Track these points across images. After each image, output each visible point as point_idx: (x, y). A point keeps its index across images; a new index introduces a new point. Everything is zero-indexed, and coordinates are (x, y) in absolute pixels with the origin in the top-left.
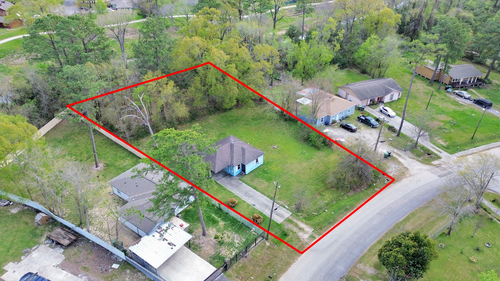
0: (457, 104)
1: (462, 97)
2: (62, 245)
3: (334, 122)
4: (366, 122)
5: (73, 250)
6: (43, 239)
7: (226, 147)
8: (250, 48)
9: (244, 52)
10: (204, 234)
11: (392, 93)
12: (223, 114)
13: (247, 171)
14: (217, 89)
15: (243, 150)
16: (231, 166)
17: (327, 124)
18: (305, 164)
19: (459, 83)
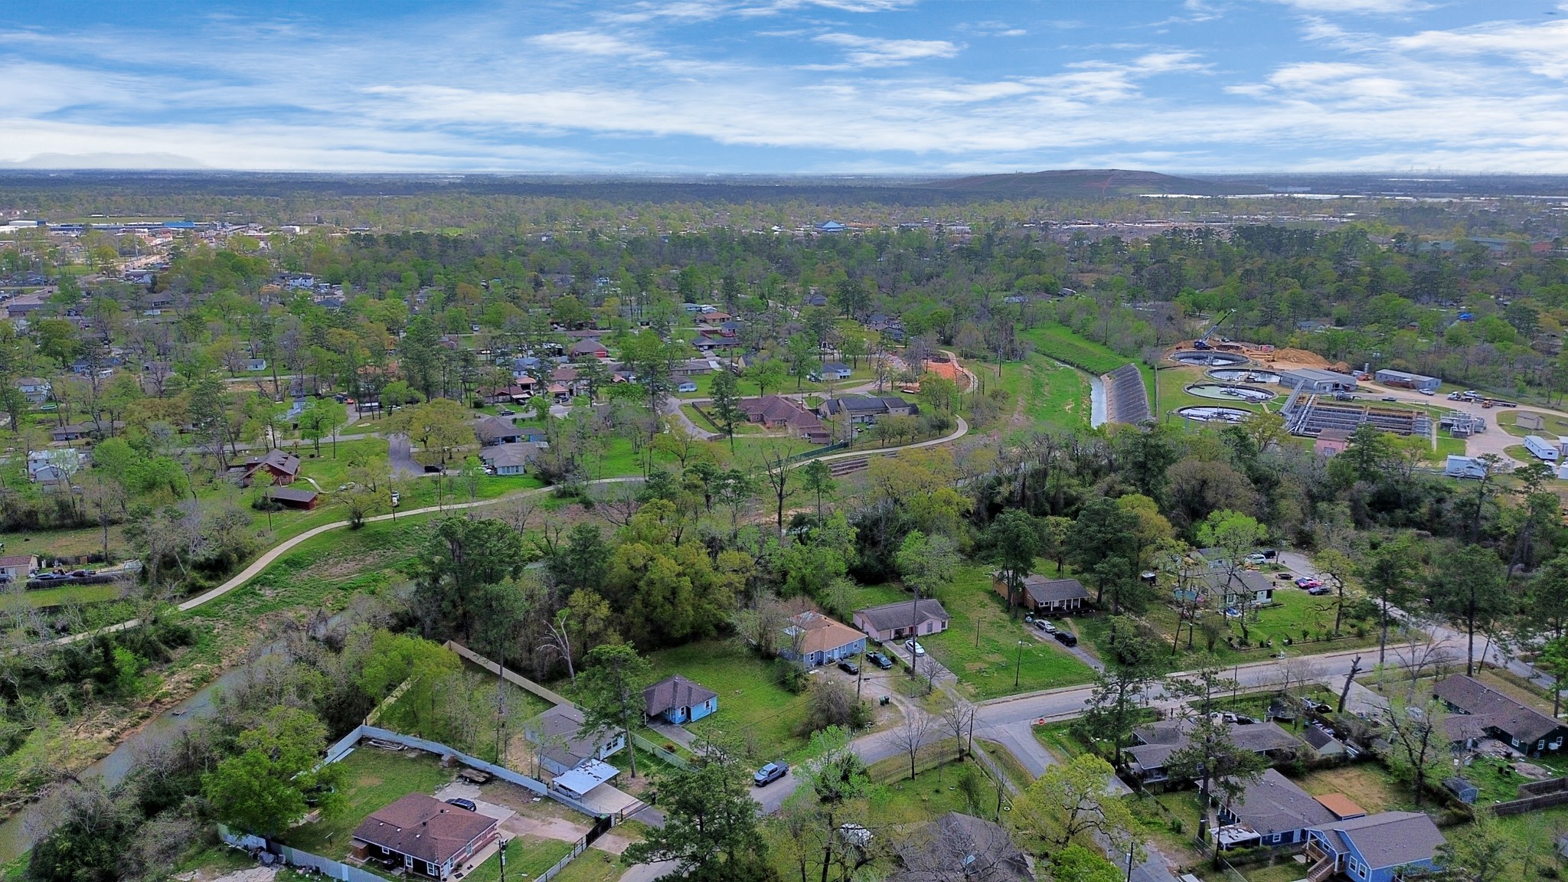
0: (1030, 639)
1: (1042, 629)
2: (476, 782)
3: (831, 661)
4: (875, 661)
5: (488, 787)
6: (454, 778)
7: (668, 686)
8: (713, 554)
9: (703, 561)
10: (633, 776)
11: (929, 621)
12: (672, 650)
13: (694, 717)
14: (665, 610)
15: (690, 689)
16: (672, 709)
17: (819, 664)
18: (772, 712)
19: (1049, 608)
